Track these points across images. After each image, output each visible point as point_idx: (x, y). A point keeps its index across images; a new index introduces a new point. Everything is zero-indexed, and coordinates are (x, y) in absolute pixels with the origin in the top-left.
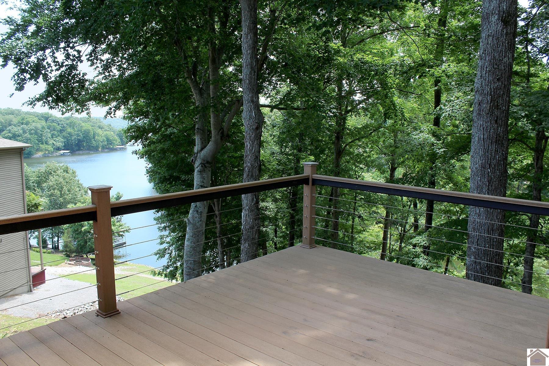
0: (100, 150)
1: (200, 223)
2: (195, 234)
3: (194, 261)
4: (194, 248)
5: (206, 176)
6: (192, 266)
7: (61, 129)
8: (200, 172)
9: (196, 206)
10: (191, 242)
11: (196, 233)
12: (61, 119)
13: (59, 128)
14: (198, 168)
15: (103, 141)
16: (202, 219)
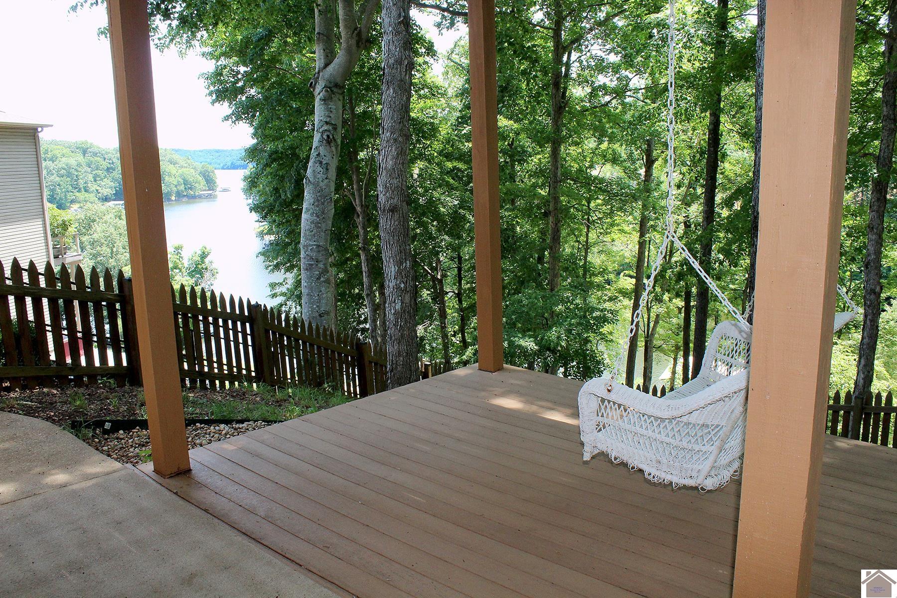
0: (173, 198)
1: (326, 181)
2: (318, 200)
3: (318, 246)
4: (317, 225)
5: (334, 107)
6: (314, 255)
7: (109, 166)
8: (323, 100)
9: (319, 154)
10: (312, 214)
11: (319, 198)
12: (108, 151)
13: (105, 164)
14: (321, 94)
15: (179, 184)
16: (329, 176)
